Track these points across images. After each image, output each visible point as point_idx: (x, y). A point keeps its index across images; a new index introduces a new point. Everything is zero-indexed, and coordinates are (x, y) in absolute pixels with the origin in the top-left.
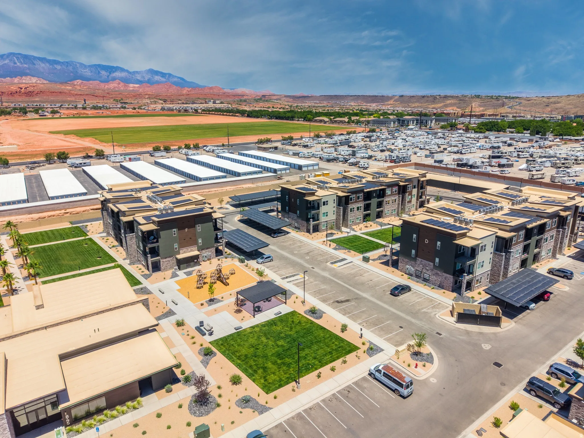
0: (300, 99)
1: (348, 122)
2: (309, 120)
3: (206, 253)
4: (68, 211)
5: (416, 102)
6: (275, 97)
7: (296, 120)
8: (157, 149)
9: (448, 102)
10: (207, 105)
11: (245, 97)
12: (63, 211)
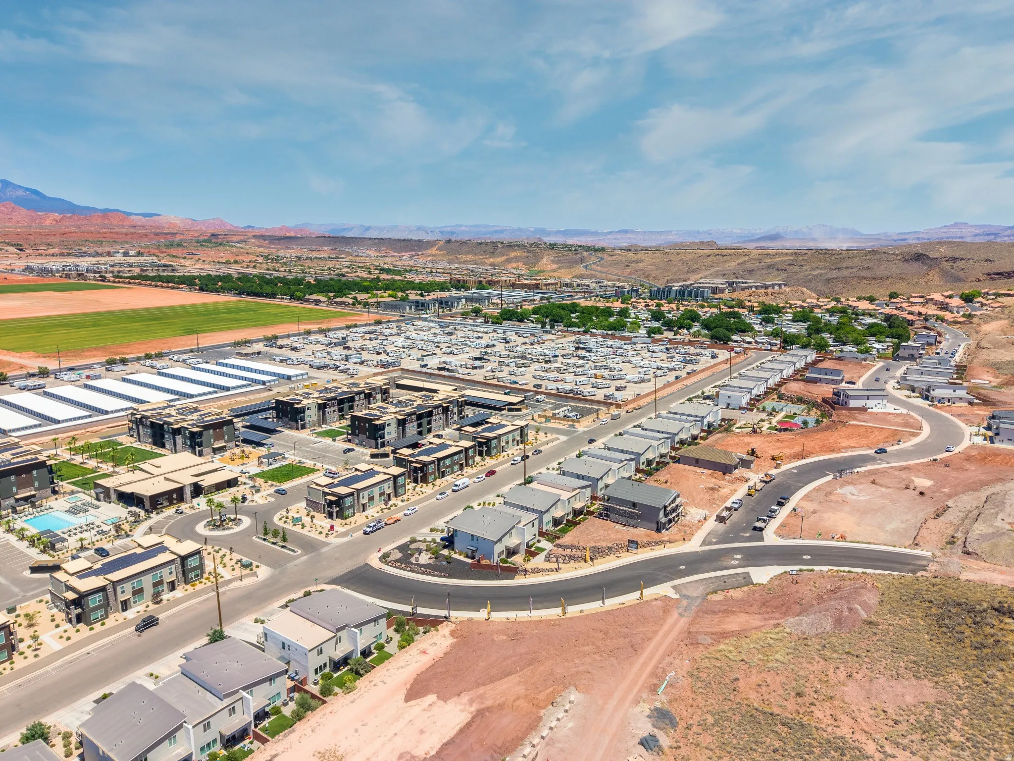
0: (282, 241)
1: (353, 304)
2: (299, 299)
3: (230, 445)
4: (87, 430)
5: (469, 253)
6: (235, 238)
7: (279, 298)
8: (111, 362)
9: (513, 254)
10: (112, 258)
11: (178, 238)
12: (83, 431)
